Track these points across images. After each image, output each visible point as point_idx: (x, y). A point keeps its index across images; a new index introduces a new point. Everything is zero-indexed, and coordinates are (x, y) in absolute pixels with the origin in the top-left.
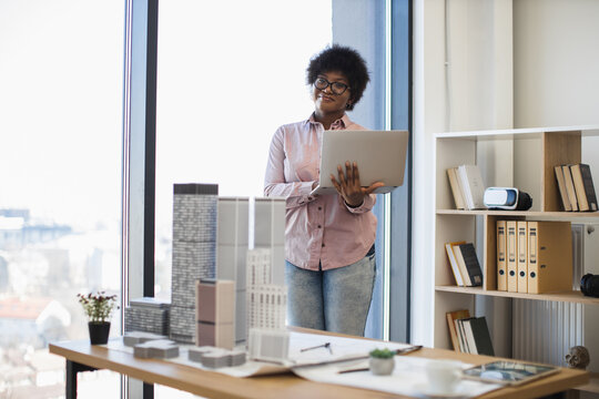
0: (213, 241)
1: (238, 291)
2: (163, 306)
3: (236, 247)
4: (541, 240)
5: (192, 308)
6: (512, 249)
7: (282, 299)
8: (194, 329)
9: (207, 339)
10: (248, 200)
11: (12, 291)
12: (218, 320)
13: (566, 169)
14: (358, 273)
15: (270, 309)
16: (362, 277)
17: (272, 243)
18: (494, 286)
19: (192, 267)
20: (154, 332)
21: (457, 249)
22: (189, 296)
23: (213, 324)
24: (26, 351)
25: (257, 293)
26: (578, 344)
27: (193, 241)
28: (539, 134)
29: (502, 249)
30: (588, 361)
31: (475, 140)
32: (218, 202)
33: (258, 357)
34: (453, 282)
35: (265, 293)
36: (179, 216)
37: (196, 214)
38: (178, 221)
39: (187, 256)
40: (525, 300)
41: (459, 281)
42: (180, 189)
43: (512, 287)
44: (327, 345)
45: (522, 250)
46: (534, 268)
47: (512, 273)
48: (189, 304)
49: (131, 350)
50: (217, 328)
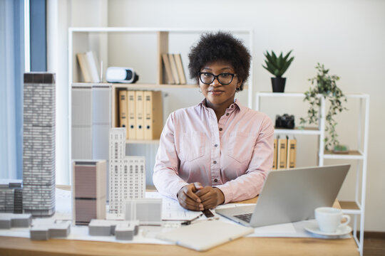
4: (153, 103)
13: (171, 56)
15: (133, 177)
23: (95, 199)
25: (121, 165)
29: (123, 110)
35: (129, 165)
43: (132, 136)
45: (140, 111)
46: (150, 123)
47: (132, 127)
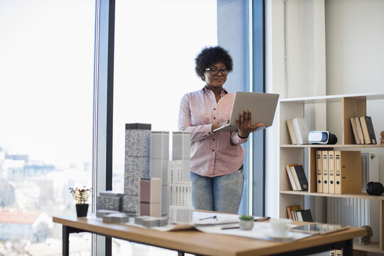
0: (148, 157)
1: (163, 186)
2: (119, 195)
3: (162, 161)
4: (342, 162)
5: (136, 195)
6: (325, 168)
7: (189, 189)
8: (137, 208)
9: (146, 212)
10: (168, 133)
11: (17, 207)
12: (151, 202)
13: (357, 119)
14: (235, 180)
15: (182, 195)
16: (237, 182)
17: (183, 157)
18: (315, 190)
19: (136, 172)
20: (114, 210)
21: (293, 168)
22: (135, 189)
23: (149, 203)
24: (26, 245)
25: (174, 186)
26: (366, 224)
27: (137, 157)
28: (341, 98)
29: (319, 167)
30: (372, 235)
31: (303, 103)
32: (151, 134)
33: (175, 222)
34: (290, 188)
35: (179, 186)
36: (129, 142)
37: (138, 141)
38: (128, 145)
39: (133, 165)
40: (334, 198)
41: (294, 187)
42: (130, 127)
43: (326, 190)
44: (215, 217)
45: (331, 168)
46: (339, 178)
47: (326, 182)
48: (134, 193)
49: (101, 219)
50: (151, 205)
